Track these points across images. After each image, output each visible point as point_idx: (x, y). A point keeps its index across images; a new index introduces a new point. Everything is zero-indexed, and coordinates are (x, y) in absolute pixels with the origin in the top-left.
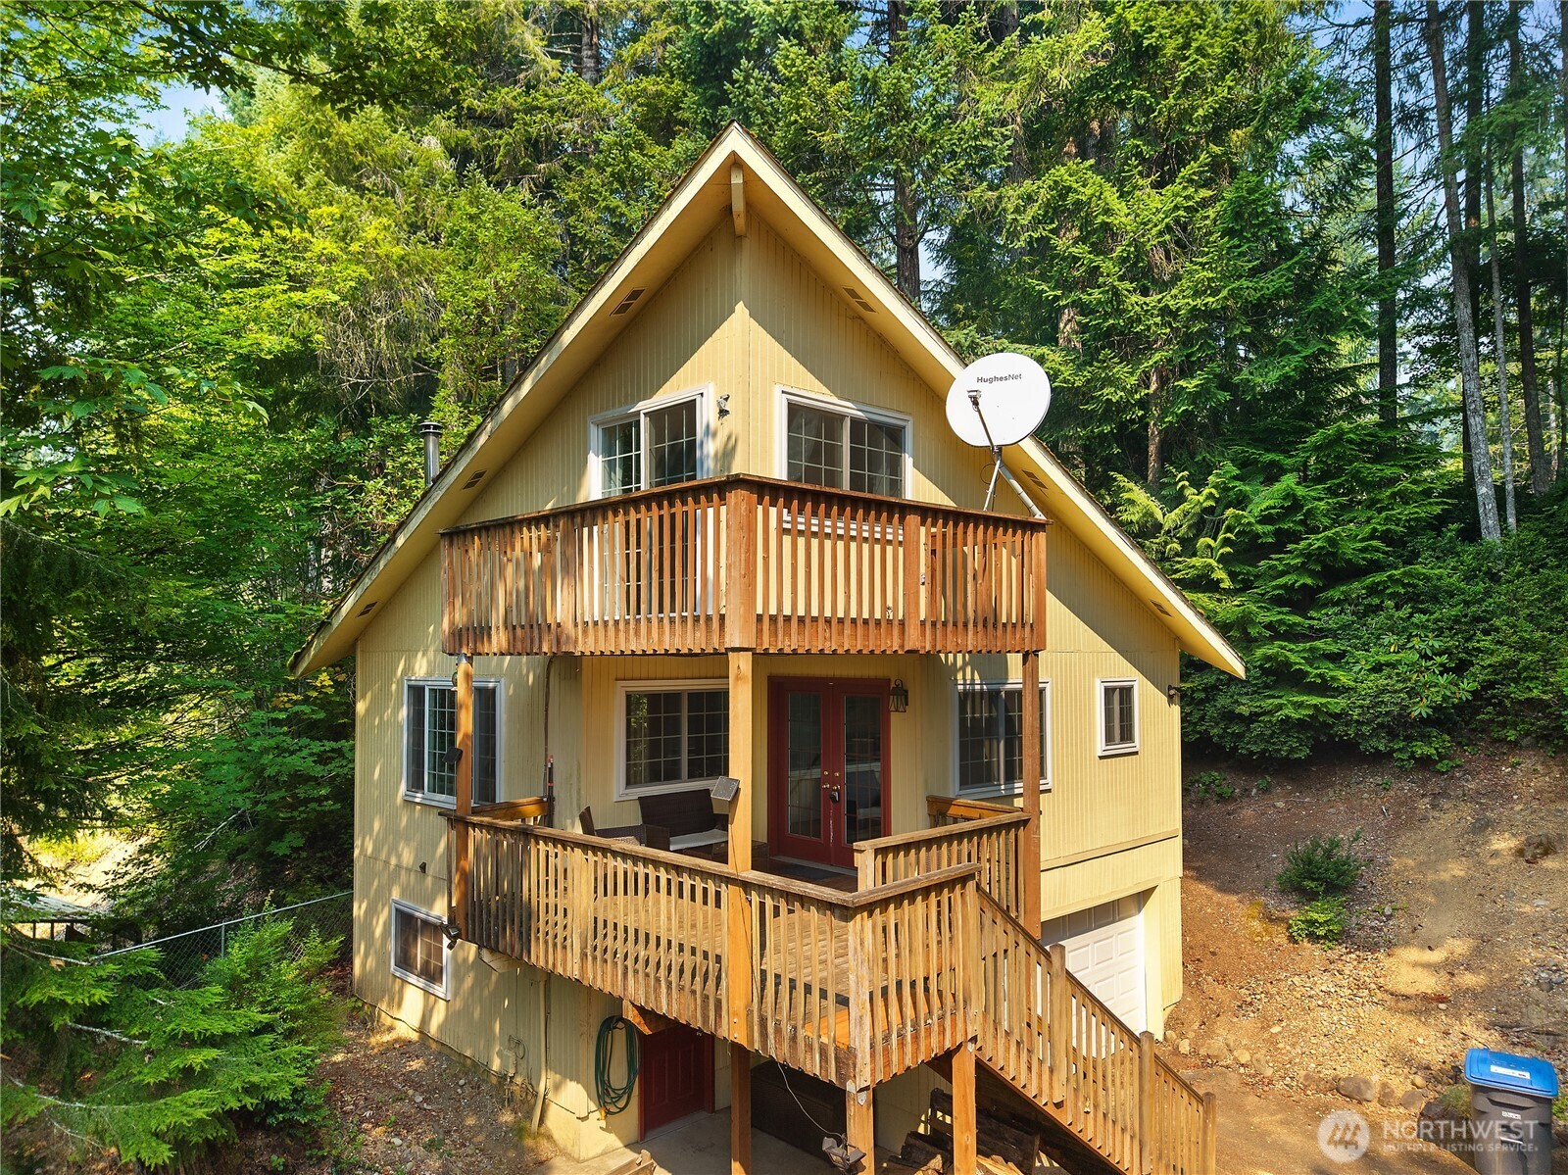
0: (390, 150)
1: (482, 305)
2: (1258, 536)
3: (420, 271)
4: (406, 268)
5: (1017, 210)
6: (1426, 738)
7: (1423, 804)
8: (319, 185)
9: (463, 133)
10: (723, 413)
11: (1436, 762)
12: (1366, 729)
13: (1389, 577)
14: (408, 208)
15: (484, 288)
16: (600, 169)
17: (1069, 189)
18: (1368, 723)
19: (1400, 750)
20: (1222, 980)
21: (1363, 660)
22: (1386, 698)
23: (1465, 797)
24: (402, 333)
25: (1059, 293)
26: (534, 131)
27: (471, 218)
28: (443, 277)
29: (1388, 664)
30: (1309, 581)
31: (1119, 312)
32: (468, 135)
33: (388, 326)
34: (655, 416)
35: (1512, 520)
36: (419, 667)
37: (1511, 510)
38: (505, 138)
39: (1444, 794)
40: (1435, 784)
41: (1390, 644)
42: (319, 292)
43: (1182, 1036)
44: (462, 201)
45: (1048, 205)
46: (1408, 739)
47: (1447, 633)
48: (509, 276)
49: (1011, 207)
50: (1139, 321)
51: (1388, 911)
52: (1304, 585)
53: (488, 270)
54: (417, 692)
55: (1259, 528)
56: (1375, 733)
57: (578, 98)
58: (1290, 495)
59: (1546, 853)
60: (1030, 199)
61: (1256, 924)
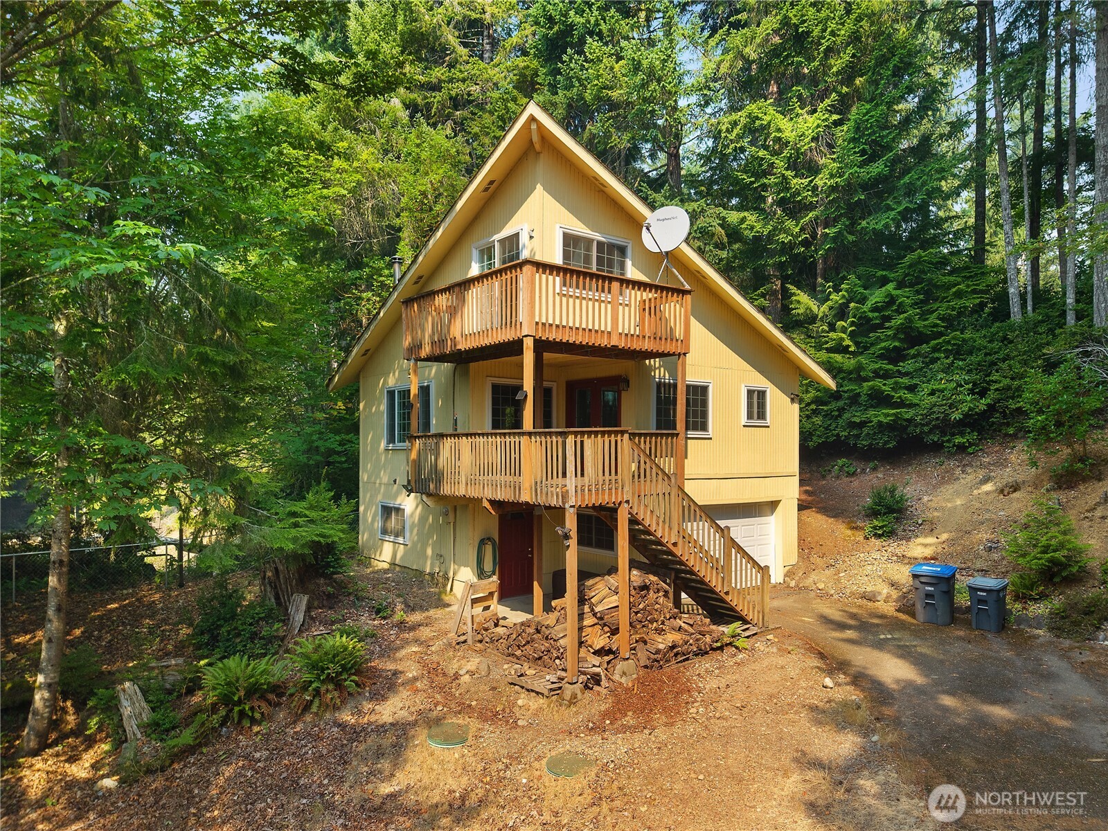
0: (373, 108)
1: (424, 194)
2: (871, 320)
3: (390, 176)
4: (383, 175)
5: (727, 130)
6: (962, 434)
7: (958, 471)
8: (336, 129)
9: (413, 96)
10: (531, 237)
11: (968, 447)
12: (926, 429)
13: (944, 340)
14: (383, 141)
15: (425, 184)
16: (491, 113)
17: (757, 118)
18: (927, 424)
19: (948, 441)
20: (821, 557)
21: (927, 388)
22: (935, 409)
23: (982, 466)
24: (380, 212)
25: (753, 179)
26: (453, 93)
27: (418, 146)
28: (402, 179)
29: (939, 390)
30: (897, 344)
31: (788, 189)
32: (416, 96)
33: (373, 208)
34: (502, 241)
35: (1029, 308)
36: (391, 381)
37: (1030, 303)
38: (437, 98)
39: (970, 465)
40: (966, 460)
41: (941, 379)
42: (336, 189)
43: (792, 580)
44: (412, 136)
45: (745, 126)
46: (953, 435)
47: (974, 372)
48: (438, 177)
49: (724, 128)
50: (799, 194)
51: (920, 522)
52: (895, 347)
53: (427, 174)
54: (391, 394)
55: (870, 315)
56: (931, 431)
57: (478, 73)
58: (889, 295)
59: (1015, 491)
60: (735, 124)
61: (849, 532)
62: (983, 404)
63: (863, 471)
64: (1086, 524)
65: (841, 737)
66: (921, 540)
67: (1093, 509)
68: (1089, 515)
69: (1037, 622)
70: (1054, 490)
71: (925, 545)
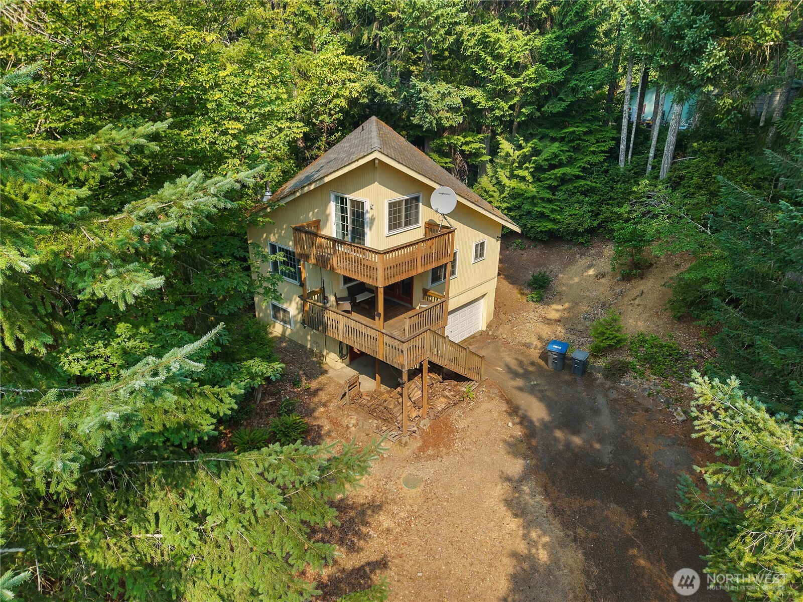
6: (583, 236)
7: (578, 256)
10: (372, 209)
11: (584, 244)
18: (565, 232)
19: (576, 239)
20: (505, 314)
22: (571, 225)
23: (590, 255)
25: (482, 72)
29: (574, 214)
34: (351, 200)
35: (629, 157)
37: (630, 154)
39: (584, 254)
40: (583, 250)
43: (490, 330)
45: (480, 39)
46: (578, 236)
51: (555, 293)
52: (555, 184)
55: (543, 163)
56: (567, 235)
59: (603, 277)
61: (519, 296)
62: (596, 223)
63: (529, 247)
64: (631, 308)
65: (515, 461)
66: (555, 306)
67: (634, 299)
68: (633, 302)
69: (599, 370)
70: (621, 281)
71: (557, 310)
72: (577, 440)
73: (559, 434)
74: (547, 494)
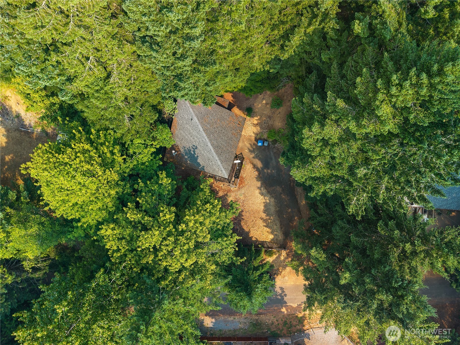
64: (277, 118)
66: (255, 118)
67: (278, 115)
72: (269, 171)
73: (265, 171)
74: (266, 189)
